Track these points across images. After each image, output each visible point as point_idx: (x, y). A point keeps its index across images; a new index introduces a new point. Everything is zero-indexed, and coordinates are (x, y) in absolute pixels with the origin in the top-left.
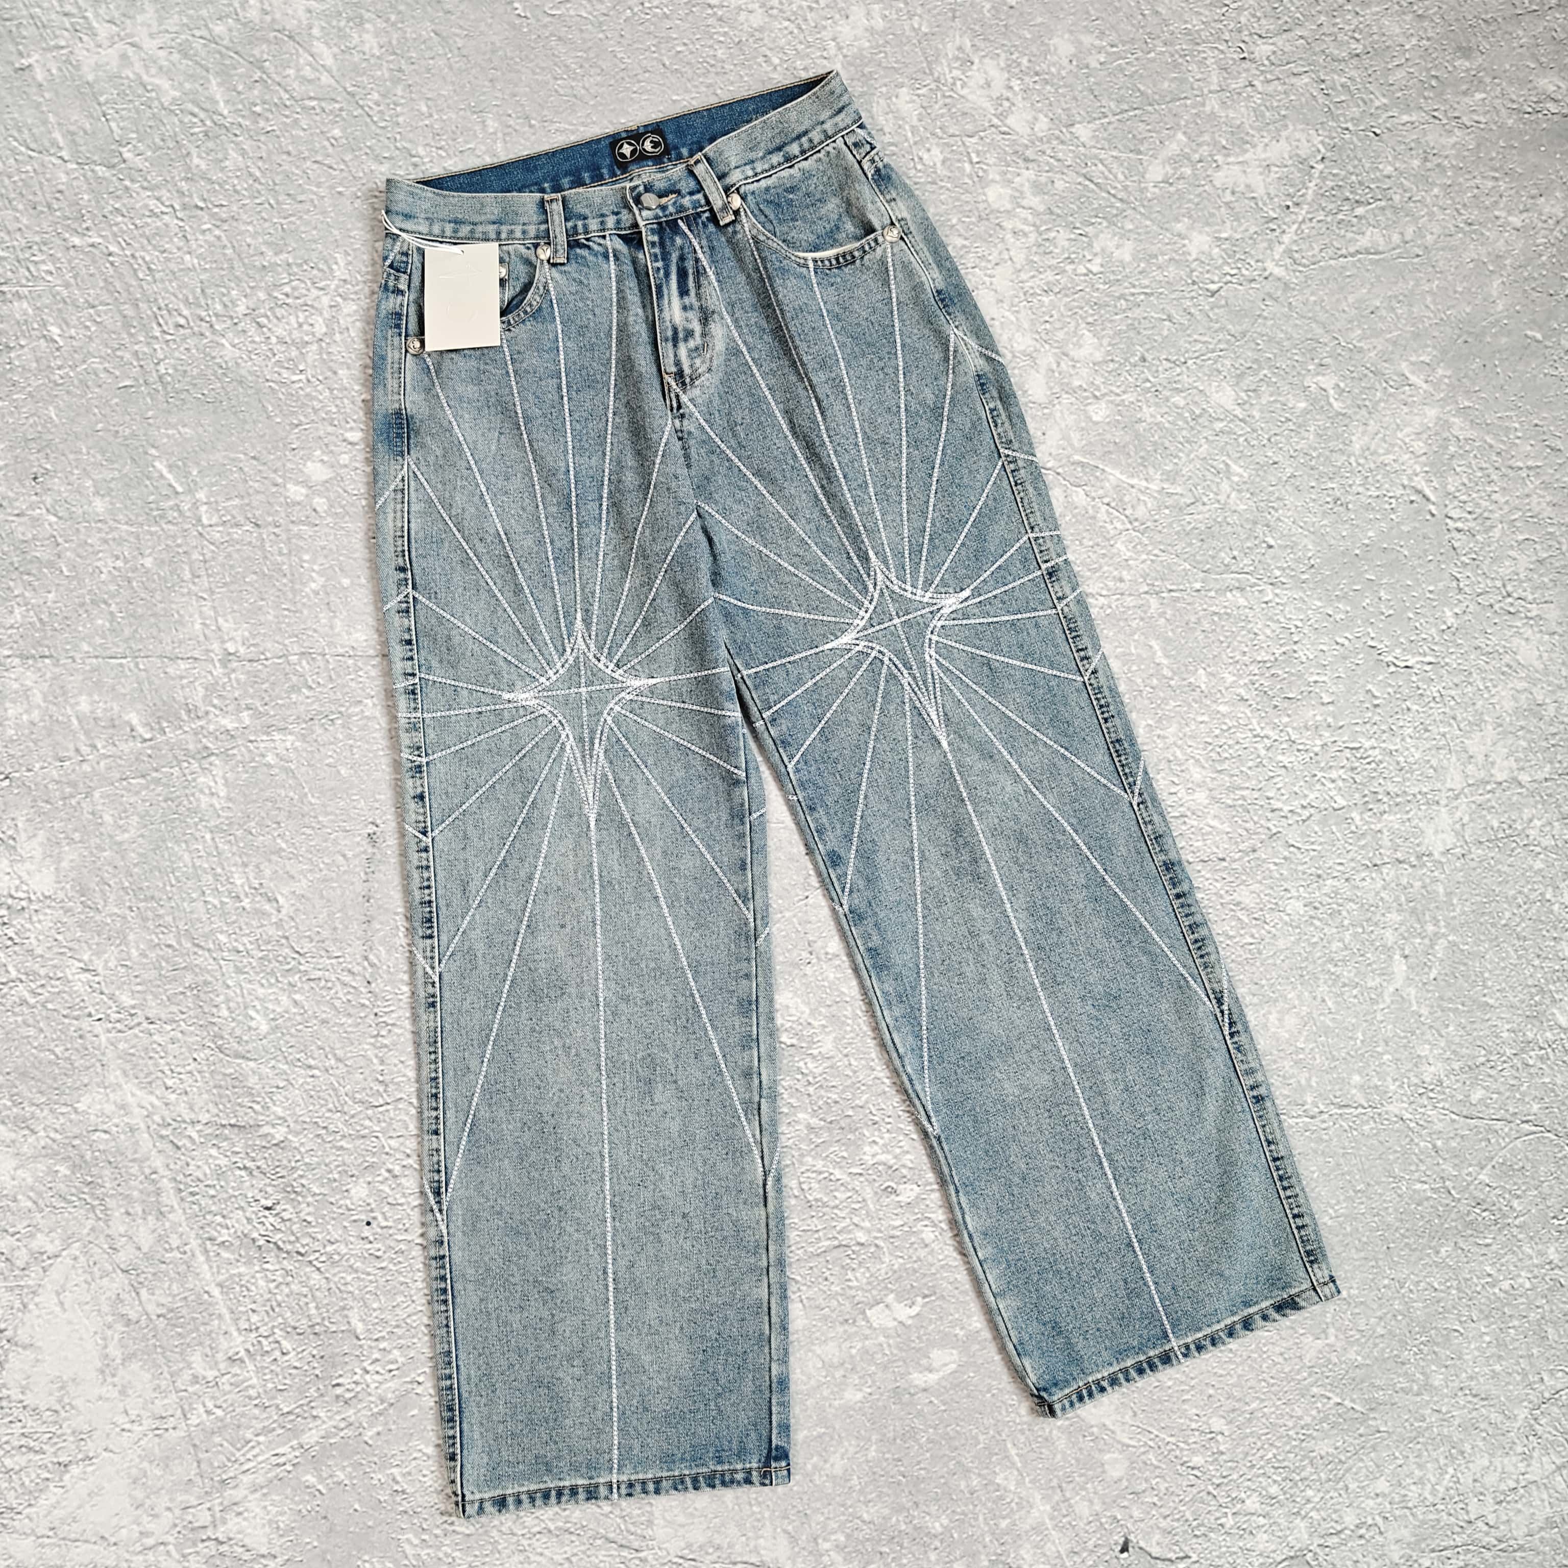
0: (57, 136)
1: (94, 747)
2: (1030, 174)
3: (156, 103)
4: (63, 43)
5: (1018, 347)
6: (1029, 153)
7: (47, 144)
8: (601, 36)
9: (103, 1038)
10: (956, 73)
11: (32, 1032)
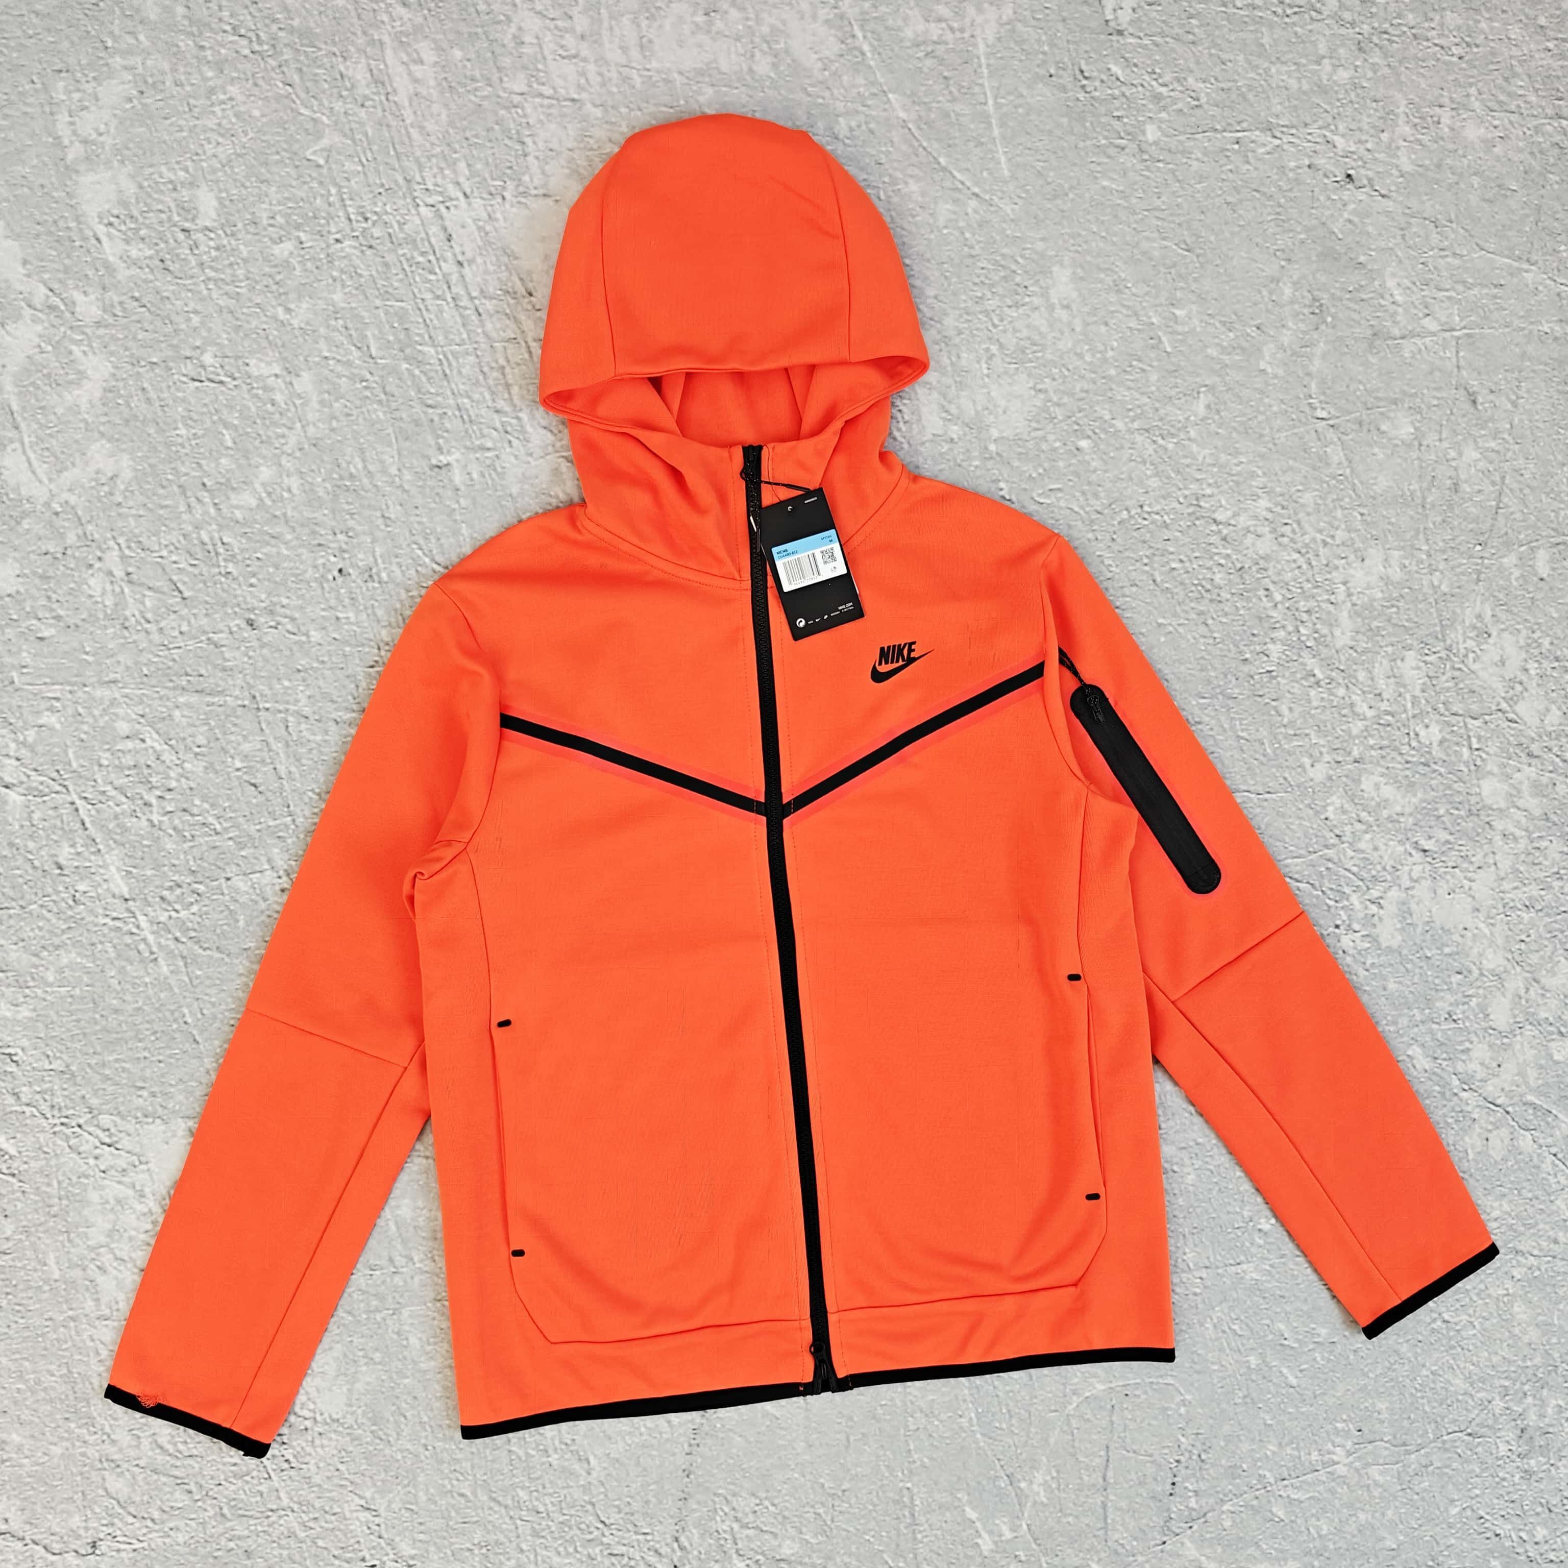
1: (412, 1259)
2: (1531, 772)
4: (489, 444)
5: (1487, 965)
6: (1535, 748)
10: (1470, 644)
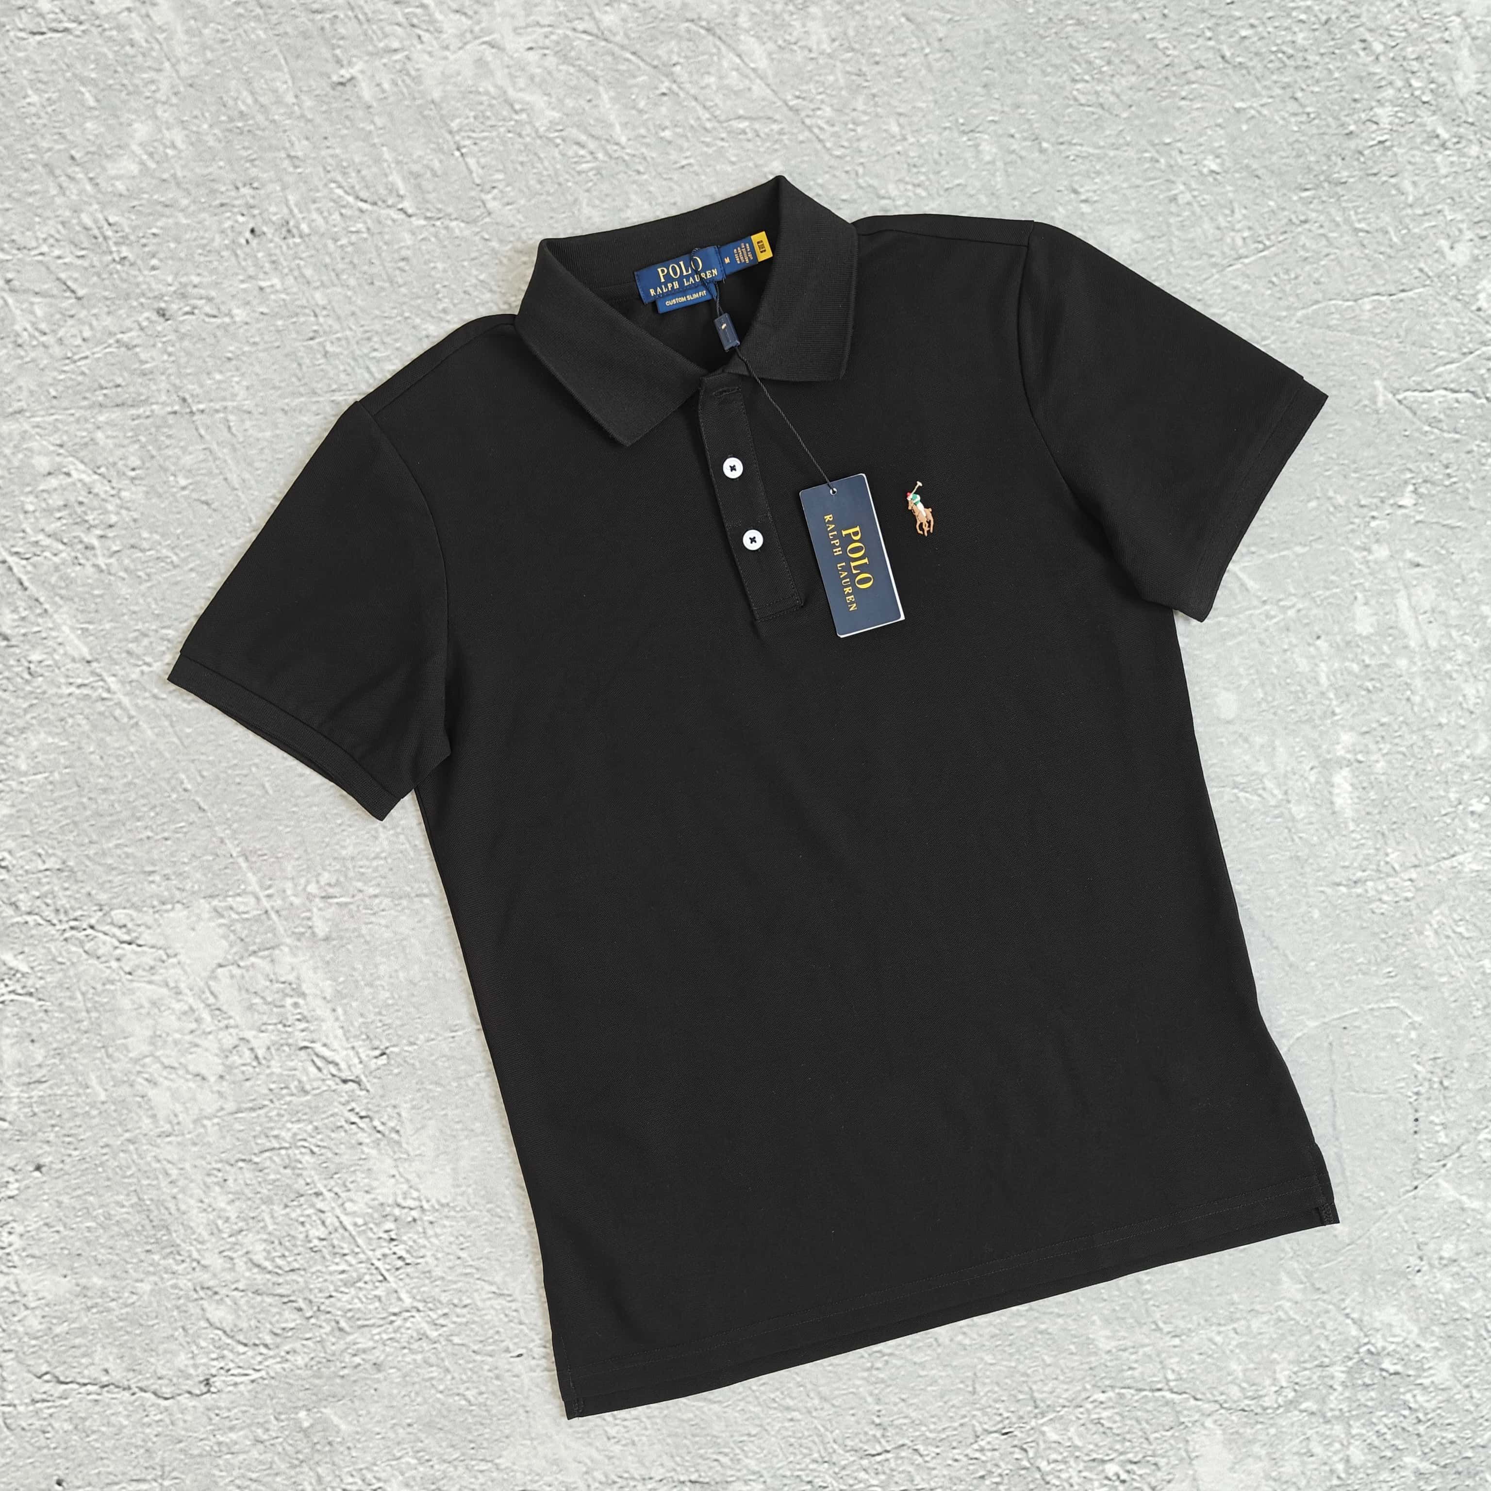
0: (396, 178)
3: (528, 129)
7: (383, 191)
8: (1136, 16)
9: (526, 1381)
11: (435, 1372)
